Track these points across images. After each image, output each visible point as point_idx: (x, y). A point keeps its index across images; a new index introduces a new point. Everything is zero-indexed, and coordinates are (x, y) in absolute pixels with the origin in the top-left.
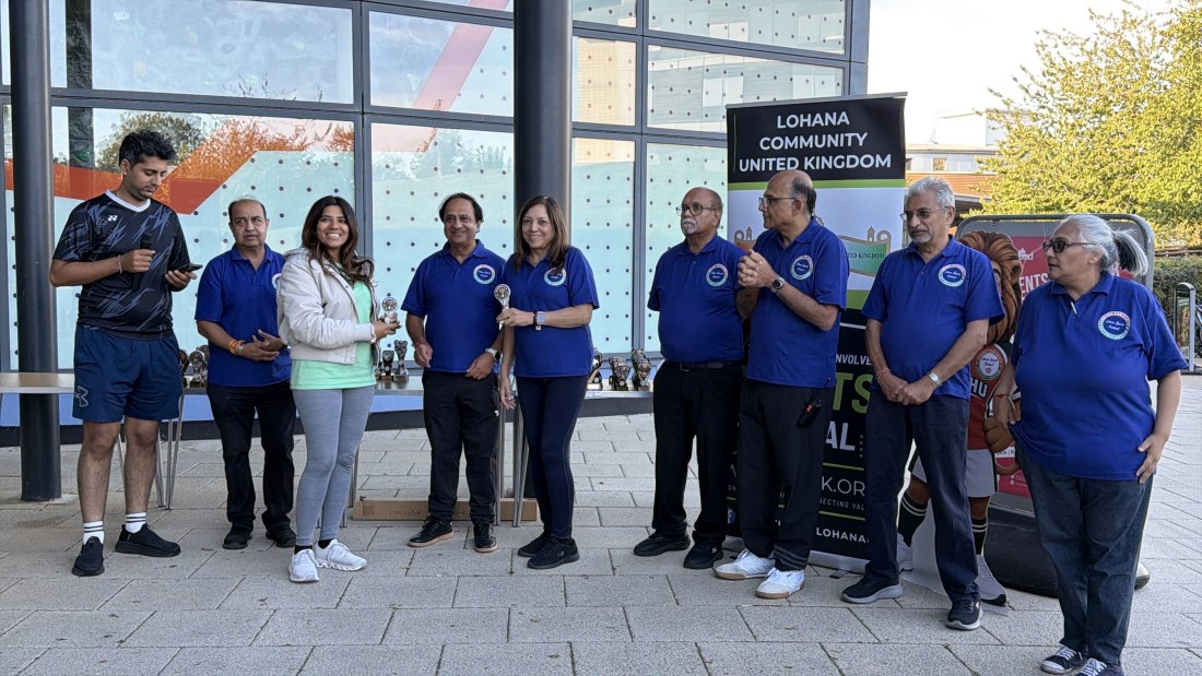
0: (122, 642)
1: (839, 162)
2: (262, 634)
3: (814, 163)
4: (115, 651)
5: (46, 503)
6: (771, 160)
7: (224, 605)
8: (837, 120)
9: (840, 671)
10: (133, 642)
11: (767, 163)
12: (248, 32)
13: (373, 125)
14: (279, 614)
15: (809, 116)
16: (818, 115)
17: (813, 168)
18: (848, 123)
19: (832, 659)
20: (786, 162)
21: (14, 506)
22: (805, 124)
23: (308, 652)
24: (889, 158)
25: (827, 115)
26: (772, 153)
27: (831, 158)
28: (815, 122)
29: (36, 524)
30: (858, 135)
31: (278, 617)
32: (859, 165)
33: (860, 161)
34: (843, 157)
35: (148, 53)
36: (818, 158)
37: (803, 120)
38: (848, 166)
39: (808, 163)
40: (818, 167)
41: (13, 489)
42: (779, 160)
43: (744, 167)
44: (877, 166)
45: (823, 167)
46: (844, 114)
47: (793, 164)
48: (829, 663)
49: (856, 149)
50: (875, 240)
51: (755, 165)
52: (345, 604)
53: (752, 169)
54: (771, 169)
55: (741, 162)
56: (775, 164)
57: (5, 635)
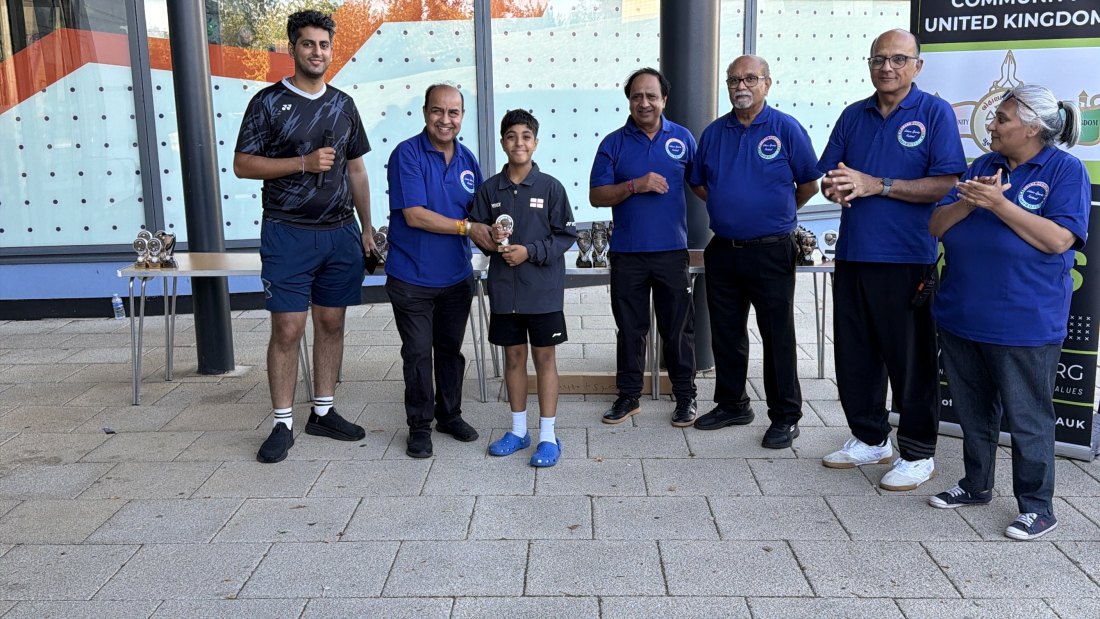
0: (341, 534)
1: (1047, 20)
2: (474, 525)
3: (1016, 21)
4: (338, 546)
5: (221, 376)
6: (964, 19)
7: (426, 490)
9: (1088, 576)
10: (350, 535)
11: (960, 22)
14: (482, 501)
17: (1014, 26)
19: (1076, 563)
20: (982, 20)
21: (193, 379)
23: (526, 547)
26: (966, 11)
27: (1037, 15)
29: (219, 399)
31: (483, 505)
32: (1072, 21)
33: (1072, 18)
34: (1052, 14)
36: (1021, 15)
38: (1058, 24)
39: (1008, 21)
40: (1020, 26)
41: (187, 361)
42: (974, 18)
43: (931, 26)
44: (1093, 23)
45: (1026, 25)
47: (990, 22)
48: (1074, 568)
49: (1067, 6)
50: (1089, 105)
51: (946, 24)
52: (541, 491)
53: (941, 29)
54: (964, 28)
55: (927, 20)
56: (969, 22)
57: (226, 528)
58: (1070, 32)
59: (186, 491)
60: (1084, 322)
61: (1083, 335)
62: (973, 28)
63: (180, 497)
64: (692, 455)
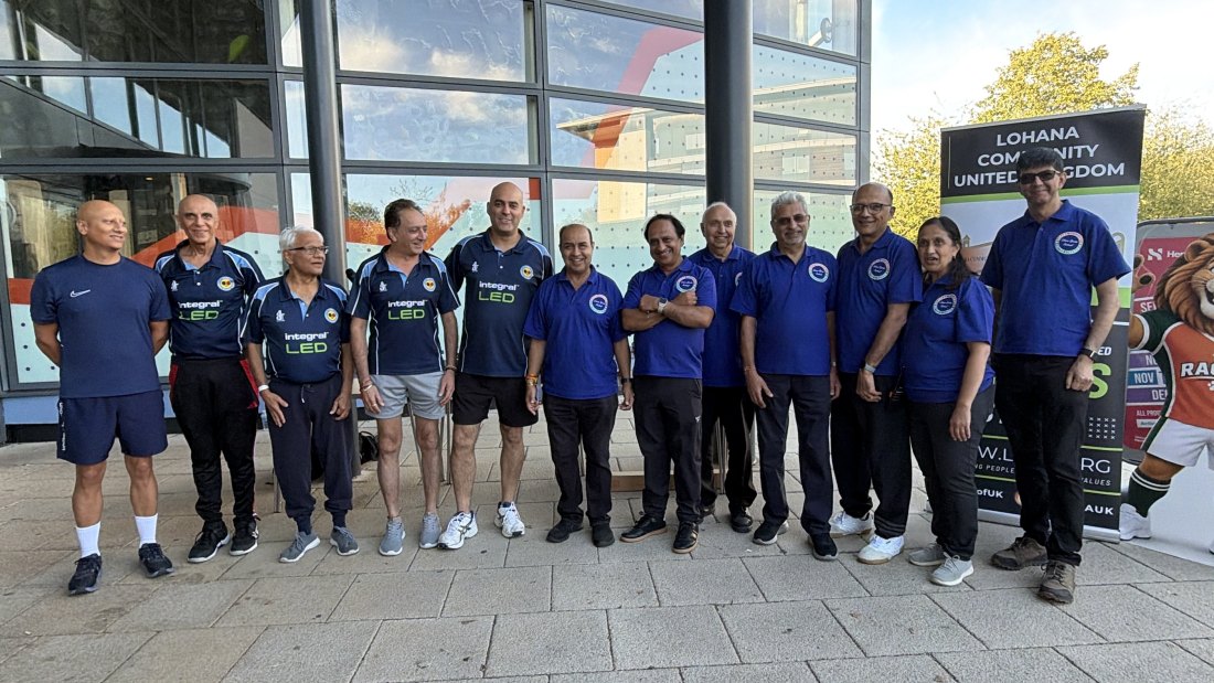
0: (484, 668)
2: (615, 649)
6: (990, 175)
7: (555, 604)
8: (1065, 135)
11: (986, 178)
12: (441, 128)
13: (554, 181)
15: (1033, 133)
16: (1043, 132)
18: (1077, 136)
20: (1007, 175)
22: (1029, 140)
24: (1122, 166)
25: (1053, 132)
26: (991, 168)
28: (1039, 138)
30: (1088, 147)
31: (615, 622)
32: (1090, 173)
33: (1091, 171)
34: (1072, 168)
35: (376, 143)
37: (1025, 137)
38: (1078, 175)
42: (998, 174)
43: (960, 182)
44: (1109, 174)
46: (1072, 128)
49: (1086, 160)
51: (973, 180)
52: (665, 600)
53: (969, 184)
54: (990, 182)
55: (957, 178)
56: (994, 178)
57: (365, 662)
58: (1088, 182)
59: (322, 613)
60: (1110, 423)
61: (1109, 435)
62: (998, 182)
63: (318, 620)
64: (784, 552)
